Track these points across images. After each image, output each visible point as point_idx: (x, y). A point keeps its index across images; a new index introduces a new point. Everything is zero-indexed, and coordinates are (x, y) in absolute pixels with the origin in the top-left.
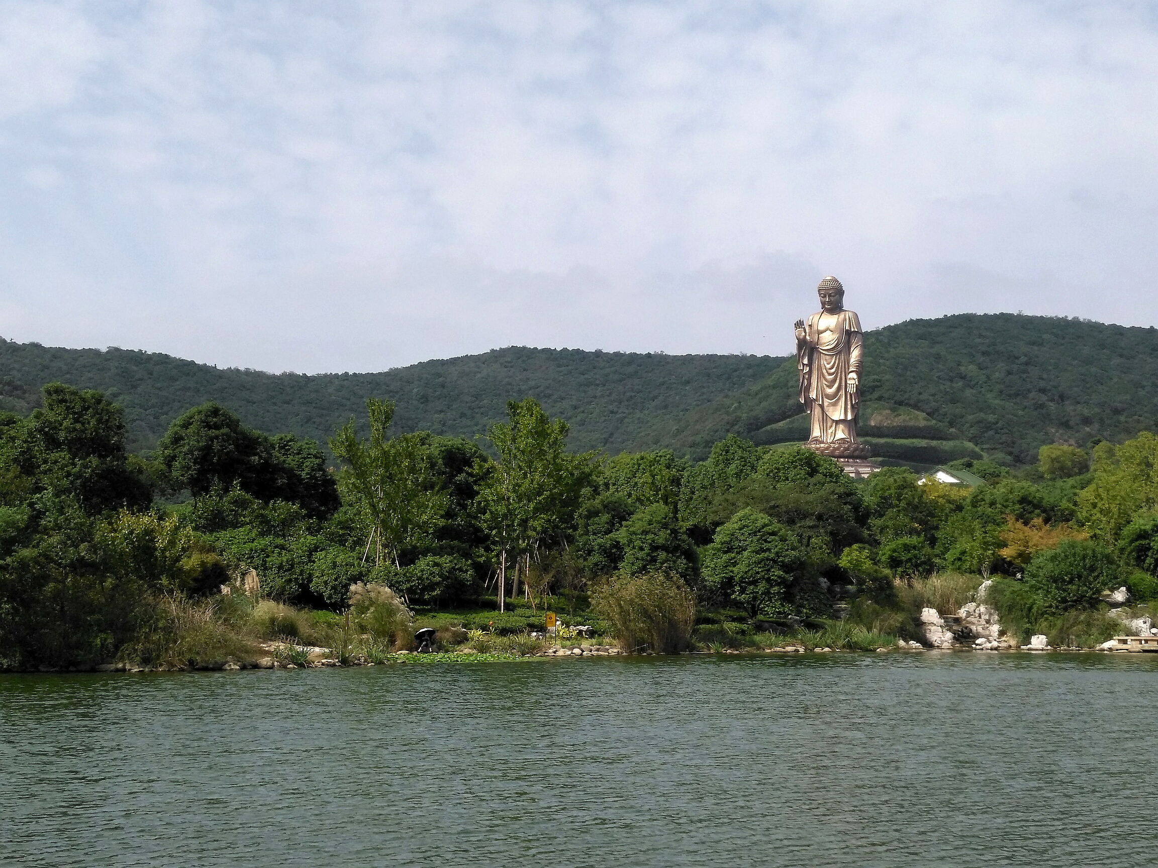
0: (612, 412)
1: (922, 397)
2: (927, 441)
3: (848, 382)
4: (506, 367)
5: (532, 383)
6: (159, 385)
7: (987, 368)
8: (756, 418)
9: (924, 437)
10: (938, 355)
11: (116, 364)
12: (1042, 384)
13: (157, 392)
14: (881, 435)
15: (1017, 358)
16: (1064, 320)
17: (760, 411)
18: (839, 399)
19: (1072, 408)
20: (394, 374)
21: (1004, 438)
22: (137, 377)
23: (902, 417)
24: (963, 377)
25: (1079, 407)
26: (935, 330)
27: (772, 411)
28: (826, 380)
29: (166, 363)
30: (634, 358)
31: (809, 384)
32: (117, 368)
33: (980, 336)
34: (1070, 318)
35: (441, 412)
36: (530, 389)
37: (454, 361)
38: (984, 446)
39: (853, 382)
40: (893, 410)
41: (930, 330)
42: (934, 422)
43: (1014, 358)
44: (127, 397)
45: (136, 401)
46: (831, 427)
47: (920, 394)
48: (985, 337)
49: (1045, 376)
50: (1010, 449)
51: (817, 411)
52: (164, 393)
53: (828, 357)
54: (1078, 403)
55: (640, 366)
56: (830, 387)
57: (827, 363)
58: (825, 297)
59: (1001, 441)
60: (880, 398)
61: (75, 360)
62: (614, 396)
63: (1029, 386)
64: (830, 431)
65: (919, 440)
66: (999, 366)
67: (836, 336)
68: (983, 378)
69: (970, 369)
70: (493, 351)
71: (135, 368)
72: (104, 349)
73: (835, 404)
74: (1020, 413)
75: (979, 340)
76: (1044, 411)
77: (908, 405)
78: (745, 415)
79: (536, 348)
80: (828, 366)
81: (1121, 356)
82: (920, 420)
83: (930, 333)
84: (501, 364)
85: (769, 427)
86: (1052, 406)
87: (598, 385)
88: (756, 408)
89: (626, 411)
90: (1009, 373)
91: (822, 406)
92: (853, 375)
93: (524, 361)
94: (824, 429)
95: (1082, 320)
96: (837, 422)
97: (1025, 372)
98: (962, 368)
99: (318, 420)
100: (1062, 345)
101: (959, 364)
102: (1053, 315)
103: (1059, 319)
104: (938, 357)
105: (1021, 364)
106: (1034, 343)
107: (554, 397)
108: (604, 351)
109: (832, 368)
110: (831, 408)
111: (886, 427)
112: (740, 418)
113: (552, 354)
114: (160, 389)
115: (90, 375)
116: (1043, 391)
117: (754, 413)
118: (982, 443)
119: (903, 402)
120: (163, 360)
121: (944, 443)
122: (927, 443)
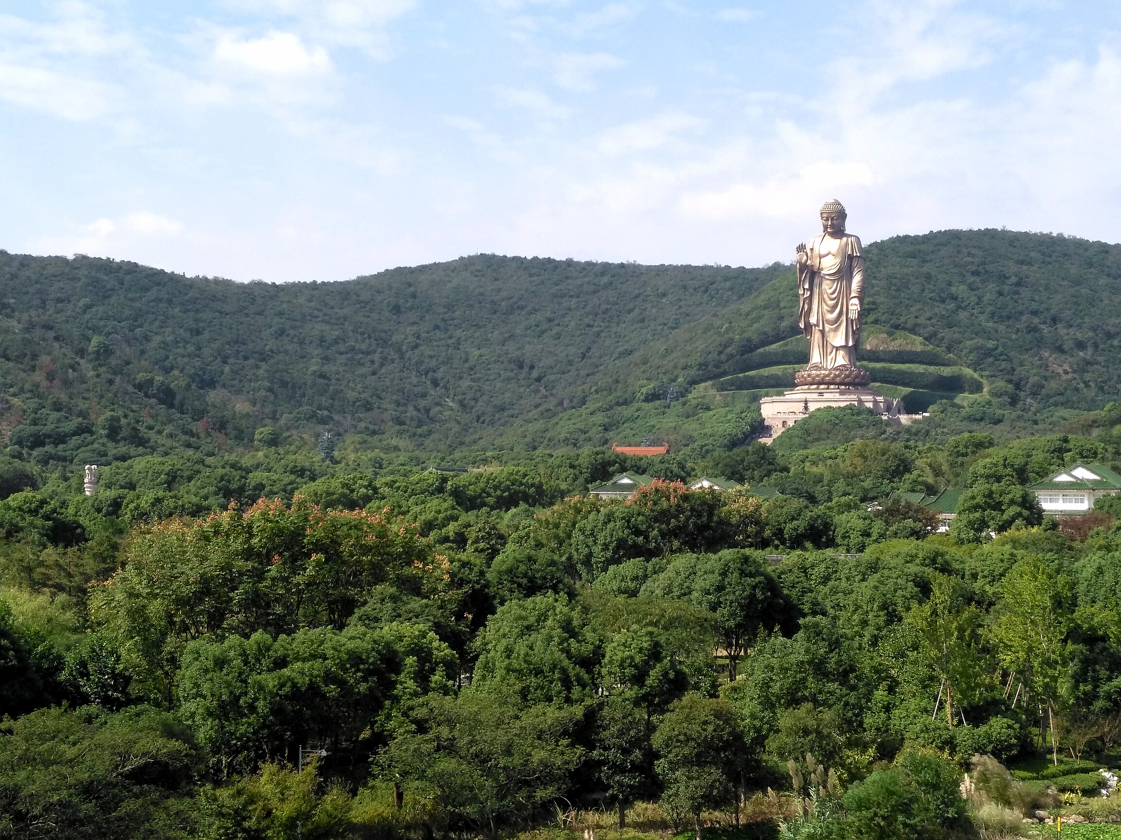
0: (589, 326)
1: (919, 321)
2: (924, 366)
3: (850, 308)
4: (476, 276)
5: (504, 294)
6: (130, 296)
7: (978, 289)
8: (749, 340)
9: (921, 363)
10: (928, 274)
11: (86, 273)
12: (1034, 306)
13: (129, 303)
14: (878, 360)
15: (1009, 278)
16: (1049, 237)
17: (752, 333)
18: (840, 325)
19: (1065, 331)
20: (362, 283)
21: (1004, 365)
22: (108, 287)
23: (898, 342)
24: (954, 298)
25: (1072, 331)
26: (923, 247)
27: (765, 333)
28: (827, 305)
29: (135, 272)
30: (606, 269)
31: (810, 309)
32: (86, 276)
33: (969, 254)
34: (1054, 234)
35: (414, 323)
36: (503, 300)
37: (422, 269)
38: (984, 373)
39: (855, 307)
40: (890, 334)
41: (918, 247)
42: (931, 346)
43: (1002, 278)
44: (101, 308)
45: (110, 313)
46: (831, 352)
47: (917, 317)
48: (973, 256)
49: (1037, 297)
50: (1010, 377)
51: (817, 336)
52: (137, 305)
53: (829, 282)
54: (1071, 326)
55: (613, 276)
56: (832, 312)
57: (828, 287)
58: (827, 220)
59: (1000, 368)
60: (876, 322)
61: (44, 268)
62: (589, 308)
63: (1020, 308)
64: (829, 358)
65: (916, 365)
66: (990, 287)
67: (838, 260)
68: (974, 299)
69: (961, 290)
70: (462, 258)
71: (105, 277)
72: (70, 257)
73: (836, 330)
74: (1014, 336)
75: (969, 259)
76: (1037, 335)
77: (904, 329)
78: (737, 337)
79: (505, 257)
80: (830, 291)
81: (1108, 275)
82: (917, 344)
83: (919, 251)
84: (472, 273)
85: (761, 350)
86: (1045, 329)
87: (572, 297)
88: (749, 329)
89: (602, 324)
90: (1000, 294)
91: (823, 332)
92: (856, 301)
93: (495, 270)
94: (824, 354)
95: (1066, 236)
96: (837, 349)
97: (1017, 293)
98: (953, 289)
99: (292, 332)
100: (1049, 263)
101: (950, 284)
102: (1038, 231)
103: (1043, 235)
104: (928, 277)
105: (1011, 285)
106: (1022, 263)
107: (529, 308)
108: (575, 260)
109: (832, 294)
110: (832, 334)
111: (882, 351)
112: (733, 339)
113: (522, 263)
114: (132, 300)
115: (61, 285)
116: (1035, 313)
117: (746, 335)
118: (981, 369)
119: (899, 325)
120: (132, 269)
121: (942, 368)
122: (924, 369)
